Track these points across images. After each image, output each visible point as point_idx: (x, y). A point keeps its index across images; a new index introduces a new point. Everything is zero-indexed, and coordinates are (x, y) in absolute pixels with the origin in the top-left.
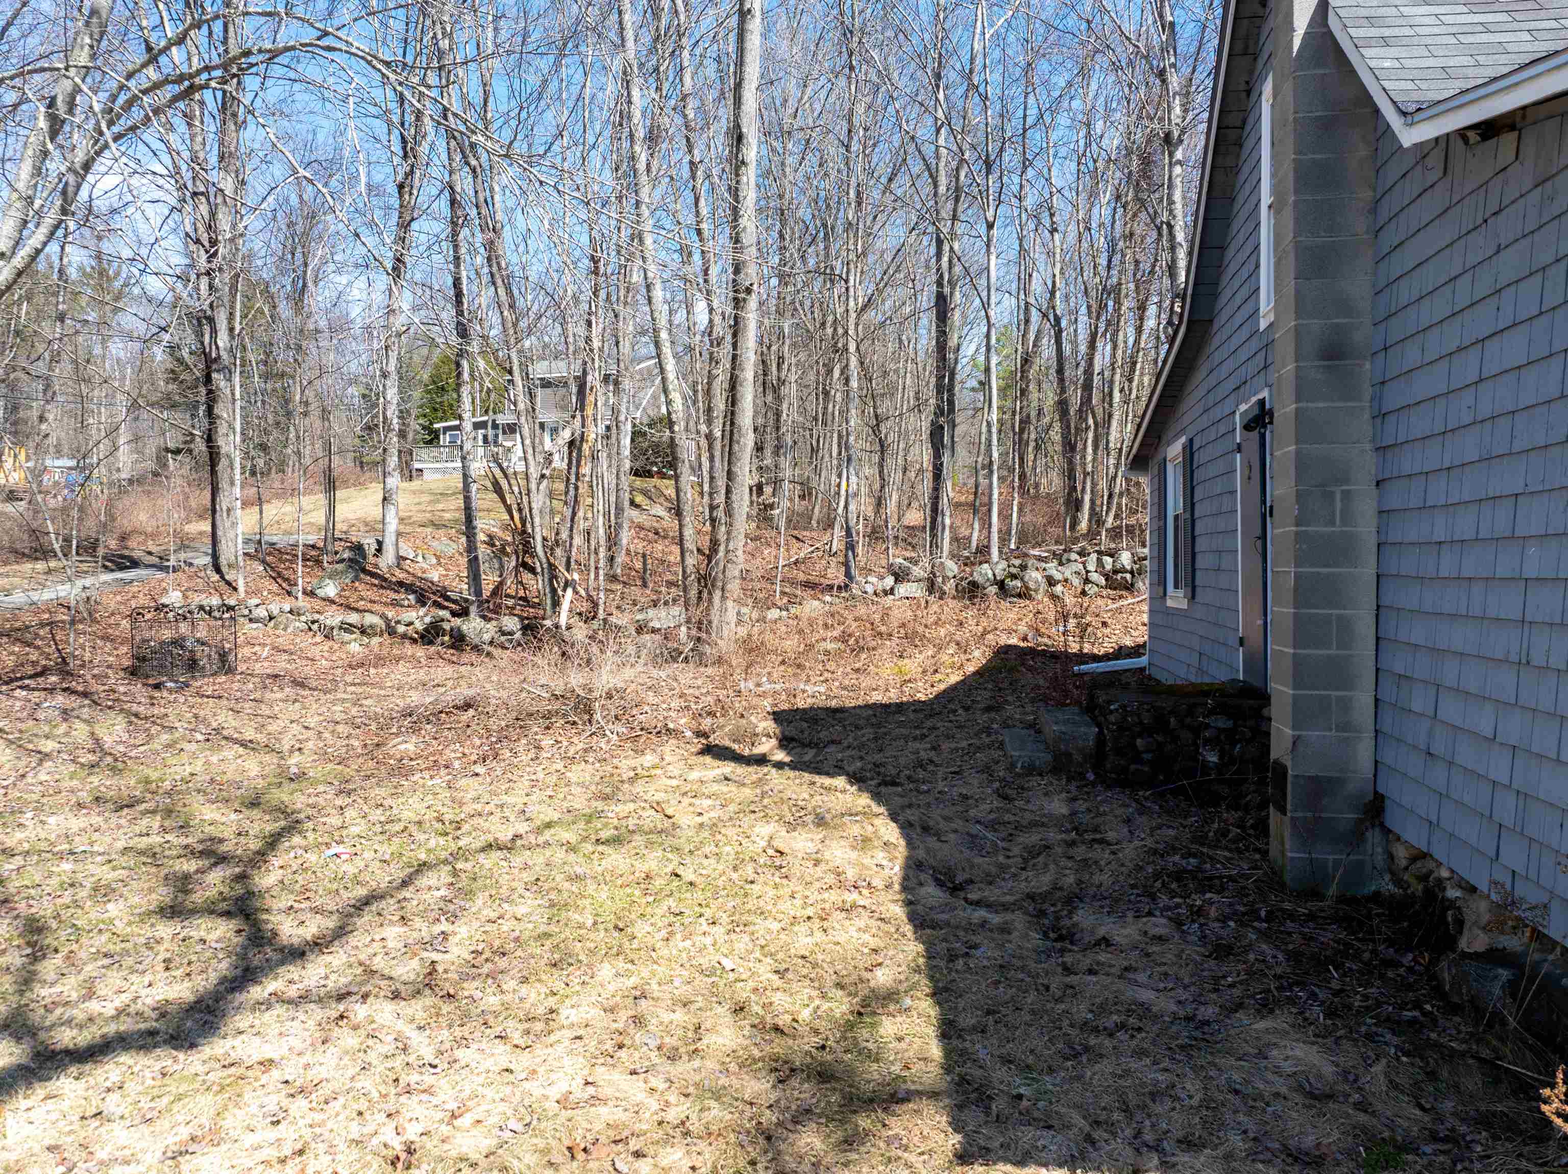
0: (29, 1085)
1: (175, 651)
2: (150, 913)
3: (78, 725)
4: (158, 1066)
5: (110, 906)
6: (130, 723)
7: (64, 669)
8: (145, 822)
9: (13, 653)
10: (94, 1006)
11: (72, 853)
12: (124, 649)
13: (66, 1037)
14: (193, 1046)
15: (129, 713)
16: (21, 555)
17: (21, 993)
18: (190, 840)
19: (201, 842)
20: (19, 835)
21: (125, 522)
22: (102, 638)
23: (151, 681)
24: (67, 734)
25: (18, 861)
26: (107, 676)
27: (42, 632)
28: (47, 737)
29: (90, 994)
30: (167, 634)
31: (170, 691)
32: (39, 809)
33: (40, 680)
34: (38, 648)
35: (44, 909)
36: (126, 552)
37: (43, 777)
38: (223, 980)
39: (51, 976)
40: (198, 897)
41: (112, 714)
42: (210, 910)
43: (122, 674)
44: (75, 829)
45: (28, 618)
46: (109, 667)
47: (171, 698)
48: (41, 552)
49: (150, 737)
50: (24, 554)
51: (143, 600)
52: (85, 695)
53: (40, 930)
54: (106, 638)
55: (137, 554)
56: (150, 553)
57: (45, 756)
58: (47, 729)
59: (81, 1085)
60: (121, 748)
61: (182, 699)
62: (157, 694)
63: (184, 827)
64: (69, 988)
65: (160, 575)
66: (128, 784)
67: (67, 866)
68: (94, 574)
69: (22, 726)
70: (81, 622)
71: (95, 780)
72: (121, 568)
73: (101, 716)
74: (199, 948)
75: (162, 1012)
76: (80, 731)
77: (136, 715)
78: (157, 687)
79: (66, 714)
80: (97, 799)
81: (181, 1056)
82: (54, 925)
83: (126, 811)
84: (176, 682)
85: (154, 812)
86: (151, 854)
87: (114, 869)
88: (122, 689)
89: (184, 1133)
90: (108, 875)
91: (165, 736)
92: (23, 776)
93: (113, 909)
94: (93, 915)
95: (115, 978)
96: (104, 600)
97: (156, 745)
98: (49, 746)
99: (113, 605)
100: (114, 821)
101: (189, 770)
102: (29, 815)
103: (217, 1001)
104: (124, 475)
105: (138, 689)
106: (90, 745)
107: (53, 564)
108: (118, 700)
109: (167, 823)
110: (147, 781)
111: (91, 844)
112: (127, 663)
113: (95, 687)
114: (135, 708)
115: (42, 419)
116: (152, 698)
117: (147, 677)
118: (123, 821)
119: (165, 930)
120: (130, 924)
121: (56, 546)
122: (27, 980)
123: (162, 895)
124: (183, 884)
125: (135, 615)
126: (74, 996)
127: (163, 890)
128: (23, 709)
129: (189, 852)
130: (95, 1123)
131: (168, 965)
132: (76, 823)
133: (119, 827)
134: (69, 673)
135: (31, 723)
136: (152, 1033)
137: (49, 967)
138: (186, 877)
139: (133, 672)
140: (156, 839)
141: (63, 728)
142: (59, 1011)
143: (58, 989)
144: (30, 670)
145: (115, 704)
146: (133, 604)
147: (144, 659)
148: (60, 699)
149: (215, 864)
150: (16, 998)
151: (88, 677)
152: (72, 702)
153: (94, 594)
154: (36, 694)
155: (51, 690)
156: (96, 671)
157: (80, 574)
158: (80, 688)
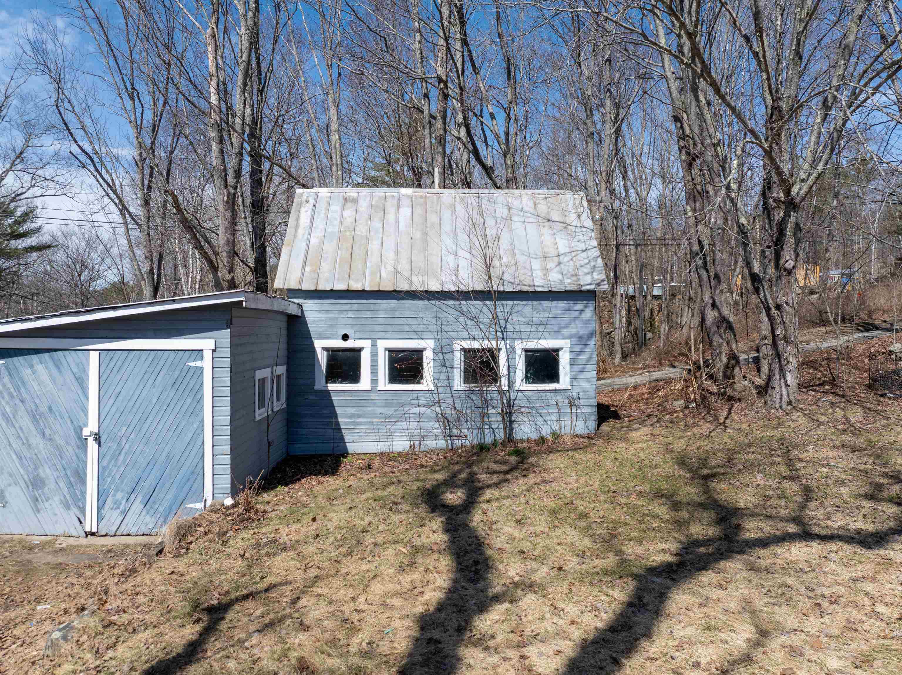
0: (801, 541)
1: (894, 377)
2: (860, 496)
3: (838, 410)
4: (853, 550)
5: (842, 489)
6: (865, 413)
7: (833, 382)
8: (865, 459)
9: (809, 373)
10: (829, 523)
11: (828, 465)
12: (866, 375)
13: (817, 530)
14: (870, 548)
15: (865, 407)
16: (815, 324)
17: (801, 511)
18: (887, 470)
19: (892, 472)
20: (806, 454)
21: (871, 304)
22: (854, 368)
23: (879, 393)
24: (832, 414)
25: (804, 464)
26: (855, 388)
27: (823, 363)
28: (822, 414)
29: (829, 519)
30: (890, 367)
31: (890, 398)
32: (815, 445)
33: (821, 387)
34: (821, 371)
35: (813, 484)
36: (871, 321)
37: (819, 432)
38: (890, 529)
39: (813, 508)
40: (886, 494)
41: (856, 407)
42: (890, 501)
43: (864, 388)
44: (831, 456)
45: (818, 357)
46: (857, 383)
47: (890, 402)
48: (823, 322)
49: (875, 421)
50: (817, 323)
51: (878, 348)
52: (843, 396)
53: (810, 491)
54: (856, 368)
55: (877, 322)
56: (885, 322)
57: (820, 423)
58: (822, 411)
59: (820, 547)
60: (859, 424)
61: (896, 404)
62: (882, 400)
63: (885, 465)
64: (820, 514)
65: (889, 334)
66: (861, 441)
67: (825, 470)
68: (851, 334)
69: (811, 408)
70: (843, 359)
71: (844, 437)
72: (868, 330)
73: (850, 408)
74: (881, 514)
75: (859, 532)
76: (839, 413)
77: (869, 409)
78: (882, 396)
79: (832, 405)
80: (843, 445)
81: (864, 550)
82: (817, 490)
83: (856, 453)
84: (893, 394)
85: (870, 455)
86: (865, 472)
87: (847, 475)
88: (863, 395)
89: (860, 574)
90: (843, 476)
91: (885, 421)
92: (810, 431)
93: (843, 490)
94: (834, 490)
95: (840, 516)
96: (857, 348)
97: (878, 425)
98: (823, 419)
99: (860, 351)
100: (850, 455)
101: (894, 438)
102: (811, 447)
103: (885, 535)
104: (873, 276)
105: (872, 395)
106: (843, 420)
107: (829, 328)
108: (859, 400)
109: (876, 461)
110: (870, 441)
111: (837, 463)
112: (867, 382)
113: (848, 393)
114: (869, 405)
115: (827, 250)
116: (879, 401)
117: (877, 390)
118: (854, 457)
119: (867, 504)
120: (849, 497)
121: (831, 319)
122: (803, 507)
123: (867, 489)
124: (879, 487)
125: (872, 357)
126: (822, 517)
127: (868, 487)
128: (812, 400)
129: (885, 475)
130: (824, 560)
131: (864, 516)
132: (831, 454)
133: (852, 459)
134: (836, 385)
135: (815, 407)
136: (853, 538)
137: (812, 505)
138: (881, 485)
139: (870, 387)
140: (869, 467)
141: (830, 411)
142: (815, 521)
143: (815, 513)
144: (817, 382)
145: (859, 403)
146: (872, 350)
147: (876, 380)
148: (830, 397)
149: (898, 483)
150: (798, 512)
151: (845, 388)
152: (837, 399)
153: (851, 345)
154: (819, 394)
155: (826, 393)
156: (849, 385)
157: (844, 333)
158: (840, 393)
